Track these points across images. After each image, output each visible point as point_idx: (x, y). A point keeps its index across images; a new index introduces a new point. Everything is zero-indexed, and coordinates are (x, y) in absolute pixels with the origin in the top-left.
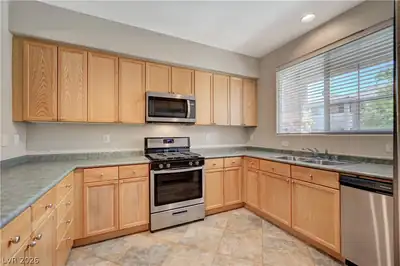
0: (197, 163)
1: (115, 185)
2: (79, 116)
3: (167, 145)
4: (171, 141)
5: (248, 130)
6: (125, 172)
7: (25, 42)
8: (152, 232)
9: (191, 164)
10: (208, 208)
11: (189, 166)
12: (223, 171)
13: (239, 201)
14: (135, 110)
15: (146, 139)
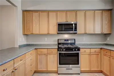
0: (77, 50)
1: (46, 55)
2: (37, 32)
3: (66, 42)
4: (68, 40)
5: (106, 35)
6: (50, 51)
7: (25, 12)
8: (59, 74)
9: (74, 50)
10: (82, 69)
11: (73, 51)
12: (90, 54)
13: (99, 69)
14: (54, 29)
15: (58, 40)
